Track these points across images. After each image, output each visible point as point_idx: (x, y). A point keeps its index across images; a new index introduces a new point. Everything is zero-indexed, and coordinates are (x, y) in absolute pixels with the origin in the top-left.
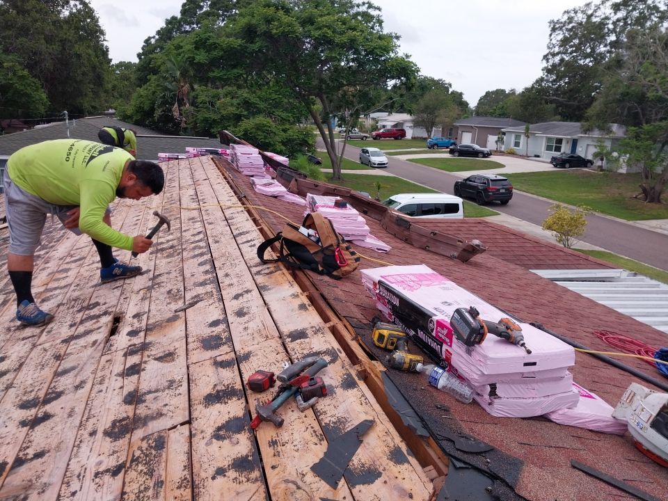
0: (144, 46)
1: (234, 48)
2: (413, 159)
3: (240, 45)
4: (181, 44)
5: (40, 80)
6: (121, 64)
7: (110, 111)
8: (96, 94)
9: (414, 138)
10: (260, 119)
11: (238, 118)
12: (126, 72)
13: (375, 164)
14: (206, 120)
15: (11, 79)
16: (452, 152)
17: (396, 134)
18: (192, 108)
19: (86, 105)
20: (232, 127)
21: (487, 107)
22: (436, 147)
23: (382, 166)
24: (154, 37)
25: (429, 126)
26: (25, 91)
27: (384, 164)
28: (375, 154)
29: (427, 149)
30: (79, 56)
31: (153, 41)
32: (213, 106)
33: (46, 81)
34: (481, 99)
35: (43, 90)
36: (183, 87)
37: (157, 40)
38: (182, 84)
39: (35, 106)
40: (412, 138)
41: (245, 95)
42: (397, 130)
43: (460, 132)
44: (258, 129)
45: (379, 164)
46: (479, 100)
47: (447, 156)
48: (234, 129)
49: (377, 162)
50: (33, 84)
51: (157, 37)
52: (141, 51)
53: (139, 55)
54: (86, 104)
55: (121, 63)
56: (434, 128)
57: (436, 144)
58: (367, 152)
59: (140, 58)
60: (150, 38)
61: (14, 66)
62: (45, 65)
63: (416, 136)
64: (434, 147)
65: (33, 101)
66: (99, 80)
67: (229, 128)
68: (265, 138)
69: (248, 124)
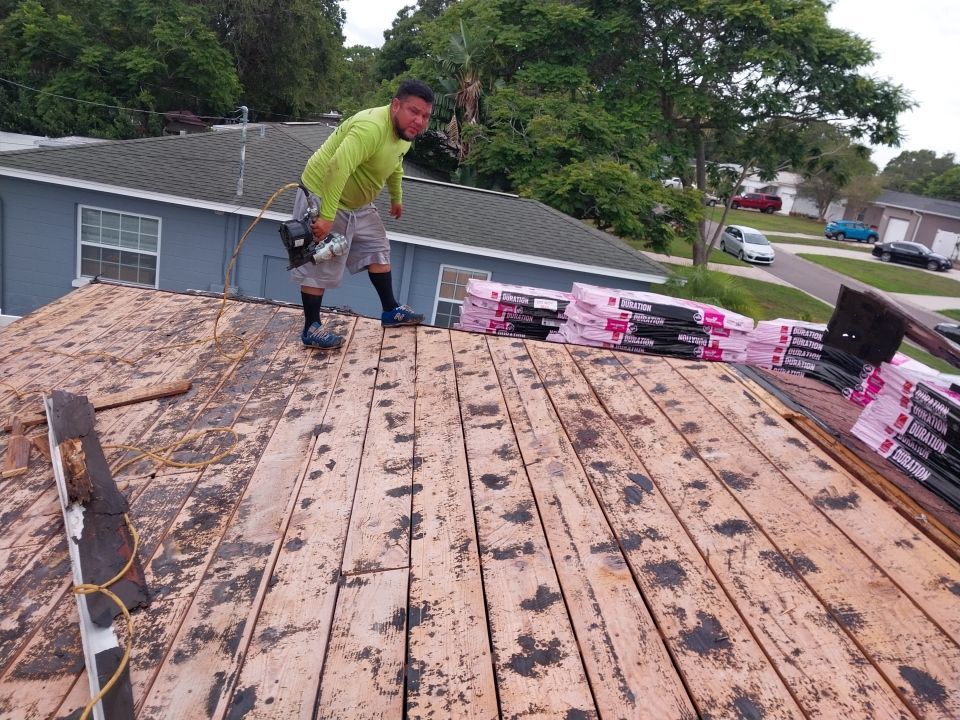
0: (397, 20)
1: (573, 24)
2: (809, 255)
3: (583, 20)
4: (474, 9)
5: (232, 52)
6: (357, 49)
7: (332, 114)
8: (314, 84)
9: (793, 215)
10: (607, 164)
11: (564, 156)
12: (362, 60)
13: (750, 257)
14: (503, 154)
15: (185, 44)
16: (878, 252)
17: (766, 203)
18: (481, 127)
19: (297, 102)
20: (550, 172)
21: (902, 176)
22: (841, 237)
23: (762, 262)
24: (413, 8)
25: (823, 199)
26: (205, 67)
27: (768, 259)
28: (753, 240)
29: (824, 238)
30: (299, 19)
31: (411, 13)
32: (518, 127)
33: (244, 55)
34: (892, 162)
35: (235, 70)
36: (469, 85)
37: (416, 13)
38: (469, 81)
39: (217, 93)
40: (791, 213)
41: (585, 115)
42: (767, 197)
43: (885, 217)
44: (600, 183)
45: (757, 258)
46: (889, 164)
47: (868, 257)
48: (553, 179)
49: (755, 255)
50: (221, 58)
51: (418, 8)
52: (391, 28)
53: (387, 34)
54: (298, 98)
55: (356, 47)
56: (831, 204)
57: (843, 233)
58: (738, 234)
59: (387, 38)
60: (407, 9)
61: (193, 23)
62: (244, 27)
63: (797, 211)
64: (838, 236)
65: (217, 86)
66: (322, 64)
67: (544, 175)
68: (613, 201)
69: (583, 172)
